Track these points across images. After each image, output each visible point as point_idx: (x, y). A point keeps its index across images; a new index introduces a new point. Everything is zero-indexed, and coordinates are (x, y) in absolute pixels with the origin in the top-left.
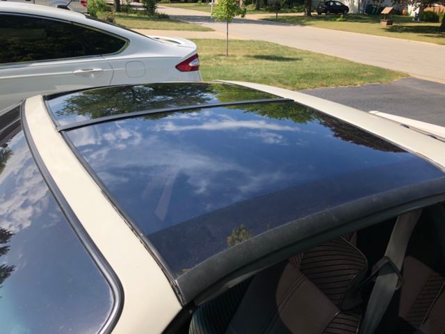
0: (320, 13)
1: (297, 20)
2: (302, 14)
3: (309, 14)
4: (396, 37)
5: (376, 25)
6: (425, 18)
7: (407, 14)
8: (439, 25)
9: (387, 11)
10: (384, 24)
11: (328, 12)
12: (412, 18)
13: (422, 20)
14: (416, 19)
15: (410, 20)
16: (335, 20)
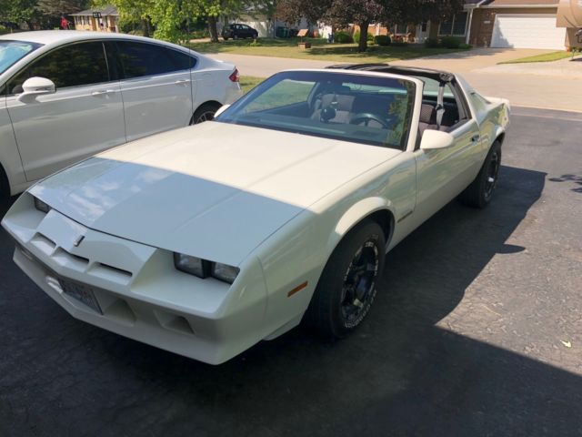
0: (226, 39)
1: (206, 47)
2: (208, 40)
3: (215, 40)
4: (321, 59)
5: (295, 49)
6: (339, 40)
7: (319, 36)
8: (356, 45)
9: (302, 33)
10: (302, 47)
11: (236, 37)
12: (325, 40)
13: (337, 42)
14: (330, 40)
15: (324, 42)
16: (249, 45)
